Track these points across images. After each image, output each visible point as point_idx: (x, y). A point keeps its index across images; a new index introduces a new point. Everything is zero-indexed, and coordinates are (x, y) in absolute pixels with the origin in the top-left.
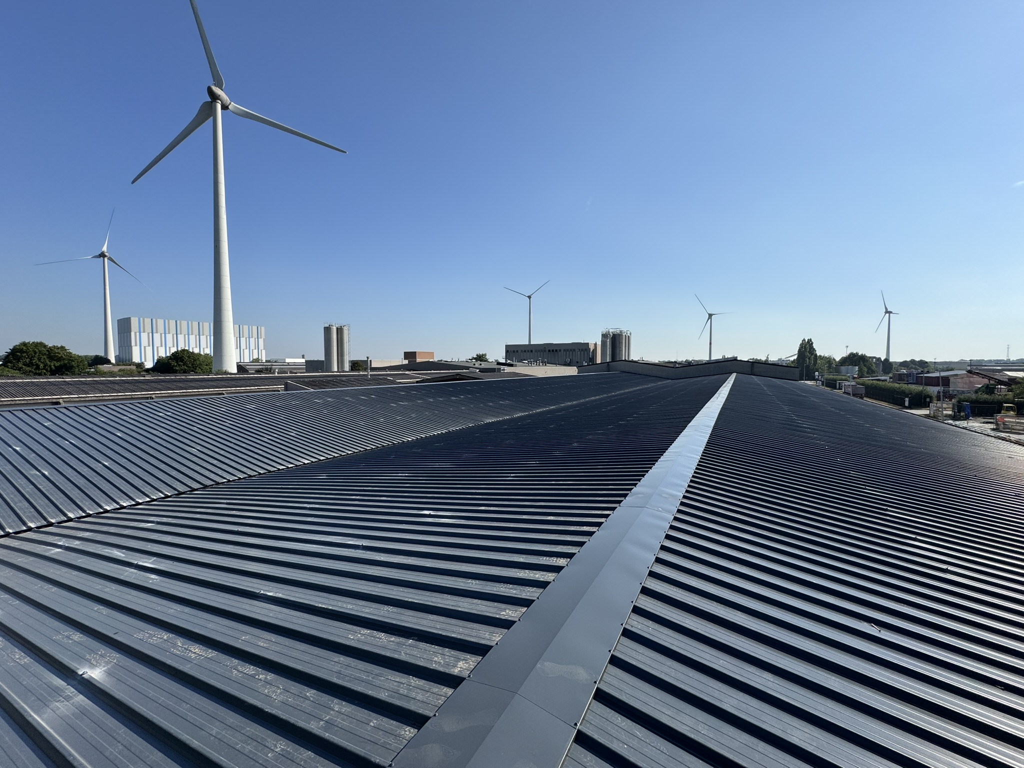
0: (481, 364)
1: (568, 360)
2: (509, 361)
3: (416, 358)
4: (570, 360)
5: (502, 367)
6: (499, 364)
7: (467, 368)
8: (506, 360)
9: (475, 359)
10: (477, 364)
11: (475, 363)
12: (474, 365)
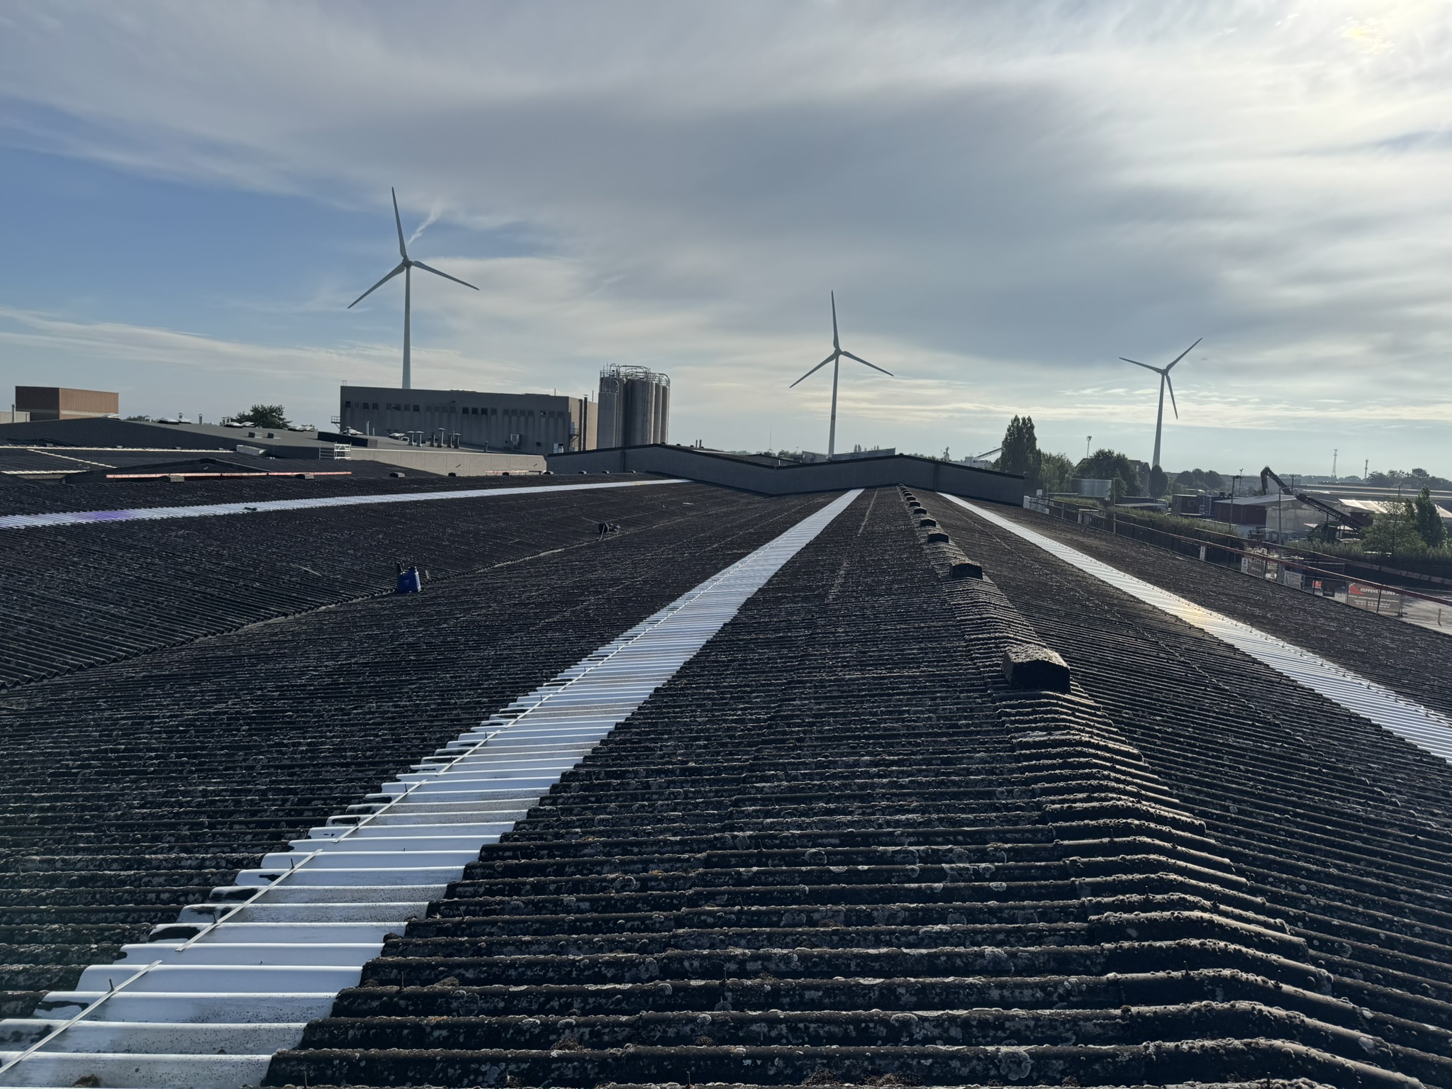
0: (271, 436)
1: (515, 437)
2: (352, 431)
3: (58, 408)
4: (520, 436)
5: (338, 447)
6: (324, 436)
7: (231, 444)
8: (342, 428)
9: (248, 418)
10: (260, 435)
11: (252, 430)
12: (252, 435)
